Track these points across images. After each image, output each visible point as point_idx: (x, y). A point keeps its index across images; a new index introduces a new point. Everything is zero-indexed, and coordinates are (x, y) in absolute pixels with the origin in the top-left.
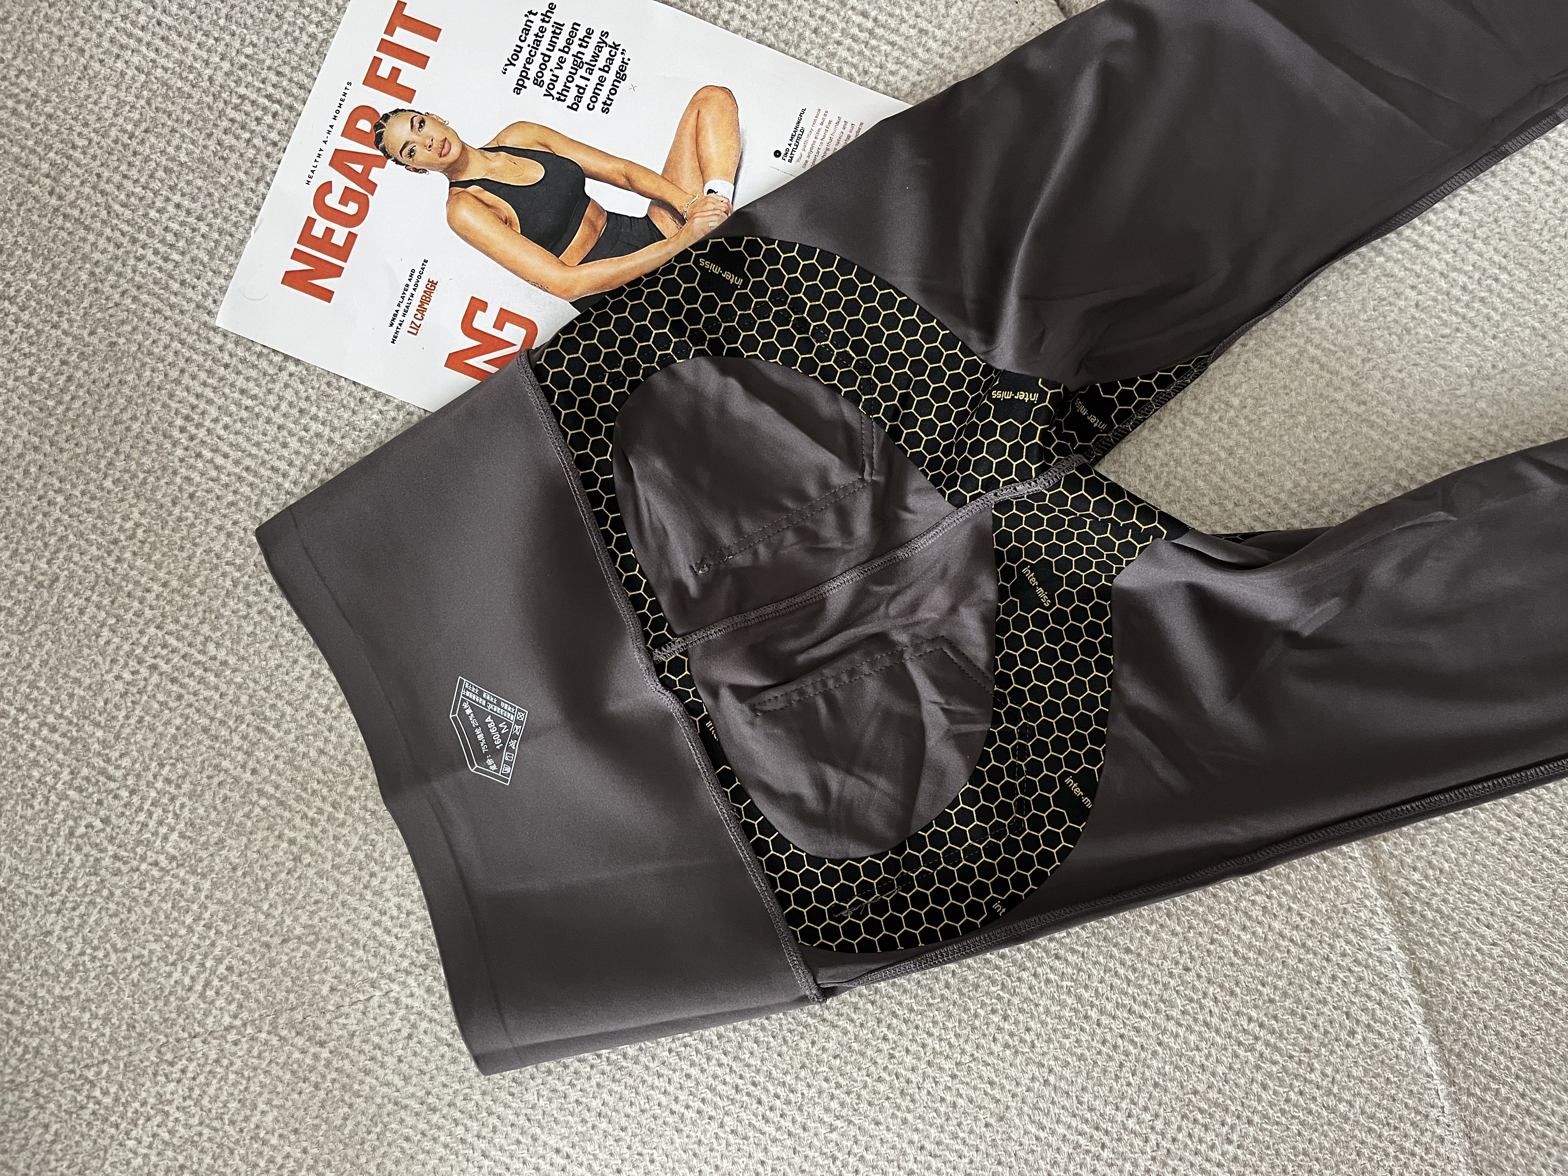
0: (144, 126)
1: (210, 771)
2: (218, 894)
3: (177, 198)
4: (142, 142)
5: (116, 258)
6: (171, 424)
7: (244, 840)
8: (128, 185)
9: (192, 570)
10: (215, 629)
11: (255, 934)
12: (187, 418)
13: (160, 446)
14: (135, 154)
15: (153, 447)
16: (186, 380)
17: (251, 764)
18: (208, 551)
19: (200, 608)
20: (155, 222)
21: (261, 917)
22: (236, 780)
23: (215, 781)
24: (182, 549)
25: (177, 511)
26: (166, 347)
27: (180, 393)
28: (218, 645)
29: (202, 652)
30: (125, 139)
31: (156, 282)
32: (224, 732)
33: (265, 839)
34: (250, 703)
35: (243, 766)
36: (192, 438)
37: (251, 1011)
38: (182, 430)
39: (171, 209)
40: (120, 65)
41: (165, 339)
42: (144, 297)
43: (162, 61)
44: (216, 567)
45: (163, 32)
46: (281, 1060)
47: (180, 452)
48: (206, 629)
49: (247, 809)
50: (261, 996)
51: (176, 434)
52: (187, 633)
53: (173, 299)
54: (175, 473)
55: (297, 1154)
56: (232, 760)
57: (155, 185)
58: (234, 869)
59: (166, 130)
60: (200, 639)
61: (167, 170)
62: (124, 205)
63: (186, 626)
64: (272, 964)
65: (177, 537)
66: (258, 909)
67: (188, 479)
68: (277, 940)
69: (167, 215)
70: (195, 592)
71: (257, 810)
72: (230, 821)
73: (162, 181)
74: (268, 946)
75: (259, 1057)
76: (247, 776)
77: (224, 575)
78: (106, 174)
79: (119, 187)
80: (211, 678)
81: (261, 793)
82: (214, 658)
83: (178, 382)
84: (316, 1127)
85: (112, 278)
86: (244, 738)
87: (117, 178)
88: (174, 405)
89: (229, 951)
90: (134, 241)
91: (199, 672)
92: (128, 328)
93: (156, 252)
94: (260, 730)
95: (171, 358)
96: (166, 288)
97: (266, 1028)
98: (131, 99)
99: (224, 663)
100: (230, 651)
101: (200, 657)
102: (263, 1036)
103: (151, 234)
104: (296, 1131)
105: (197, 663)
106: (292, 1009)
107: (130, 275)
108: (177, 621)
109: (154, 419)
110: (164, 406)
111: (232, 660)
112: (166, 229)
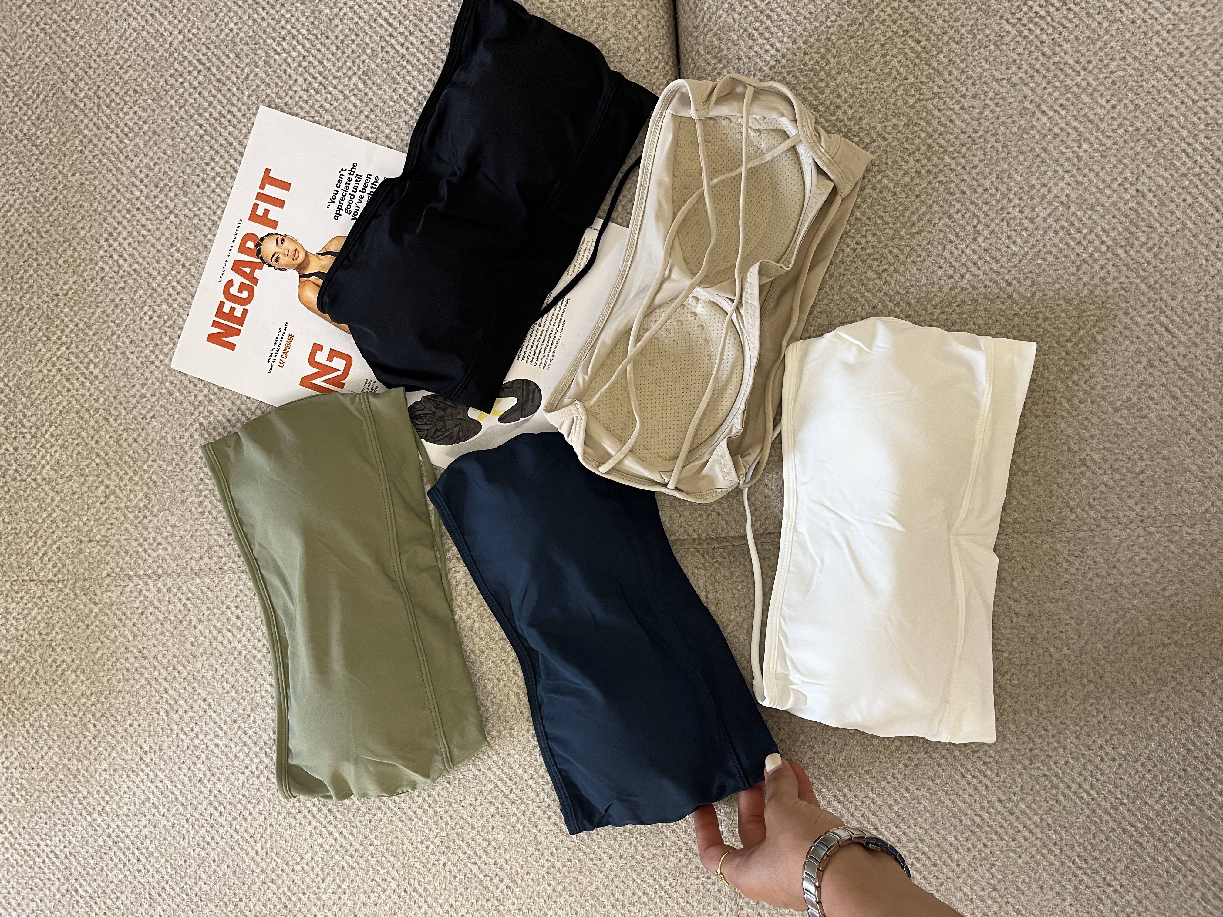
0: (129, 63)
1: (73, 436)
2: (62, 505)
3: (136, 108)
4: (126, 72)
5: (96, 136)
6: (101, 236)
7: (82, 479)
8: (113, 95)
9: (92, 321)
10: (96, 357)
11: (76, 533)
12: (110, 234)
13: (92, 246)
14: (120, 78)
15: (89, 247)
16: (115, 213)
17: (96, 437)
18: (103, 312)
19: (92, 343)
20: (122, 119)
21: (81, 524)
22: (87, 444)
23: (76, 442)
24: (90, 307)
25: (92, 285)
26: (109, 191)
27: (110, 220)
28: (96, 366)
29: (87, 368)
30: (117, 68)
31: (113, 154)
32: (87, 416)
33: (94, 481)
34: (104, 404)
35: (92, 438)
36: (110, 246)
37: (64, 575)
38: (106, 240)
39: (131, 113)
40: (125, 25)
41: (109, 187)
42: (105, 161)
43: (147, 27)
44: (105, 322)
45: (152, 10)
46: (73, 606)
47: (101, 253)
48: (91, 356)
49: (88, 461)
50: (71, 568)
51: (102, 242)
52: (81, 355)
53: (119, 165)
54: (96, 263)
55: (69, 660)
56: (88, 433)
57: (127, 99)
58: (74, 494)
59: (140, 68)
60: (87, 360)
61: (136, 92)
62: (108, 107)
63: (82, 351)
64: (81, 552)
65: (89, 300)
66: (81, 520)
67: (103, 269)
68: (87, 539)
69: (127, 117)
70: (91, 333)
71: (94, 464)
72: (78, 467)
73: (130, 97)
74: (81, 542)
75: (61, 602)
76: (93, 443)
77: (109, 327)
78: (103, 87)
79: (108, 95)
80: (88, 384)
81: (98, 455)
82: (92, 373)
83: (110, 212)
84: (82, 649)
85: (91, 146)
86: (96, 422)
87: (108, 90)
88: (105, 225)
89: (61, 539)
90: (108, 128)
91: (82, 379)
92: (92, 176)
93: (117, 137)
94: (106, 420)
95: (110, 198)
96: (118, 158)
97: (69, 586)
98: (126, 46)
99: (96, 377)
100: (102, 371)
101: (85, 370)
102: (66, 590)
103: (117, 126)
104: (71, 648)
105: (83, 373)
106: (85, 580)
107: (100, 146)
108: (77, 347)
109: (93, 231)
110: (100, 224)
111: (101, 376)
112: (126, 125)
